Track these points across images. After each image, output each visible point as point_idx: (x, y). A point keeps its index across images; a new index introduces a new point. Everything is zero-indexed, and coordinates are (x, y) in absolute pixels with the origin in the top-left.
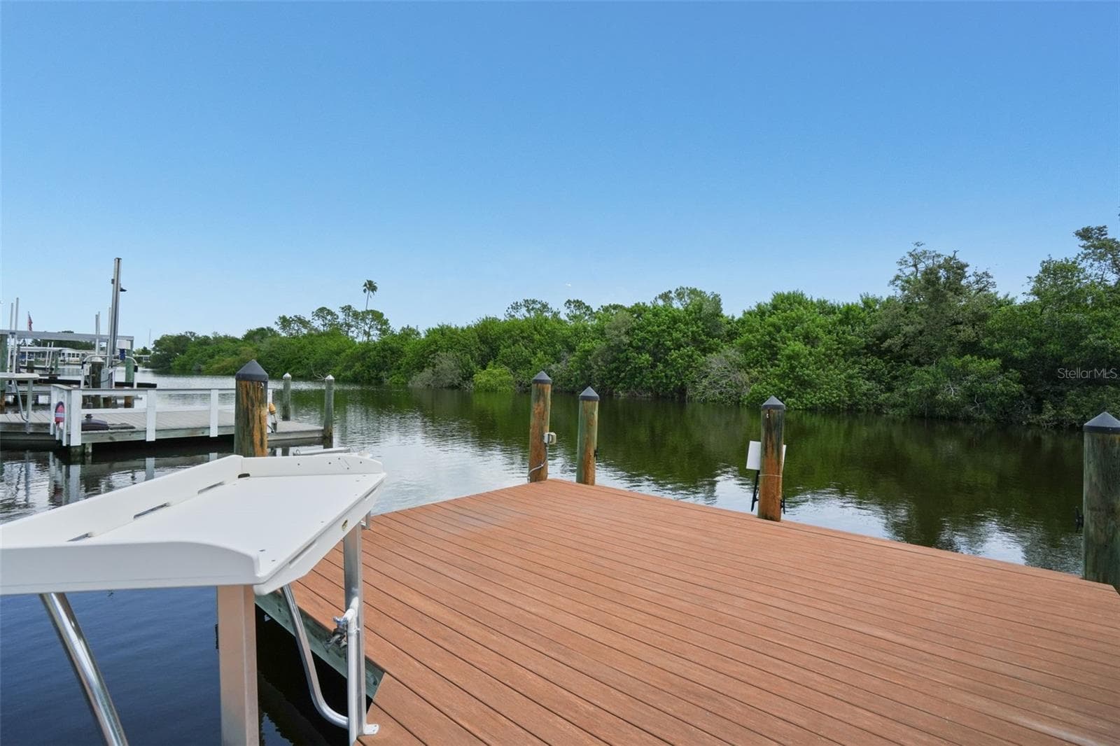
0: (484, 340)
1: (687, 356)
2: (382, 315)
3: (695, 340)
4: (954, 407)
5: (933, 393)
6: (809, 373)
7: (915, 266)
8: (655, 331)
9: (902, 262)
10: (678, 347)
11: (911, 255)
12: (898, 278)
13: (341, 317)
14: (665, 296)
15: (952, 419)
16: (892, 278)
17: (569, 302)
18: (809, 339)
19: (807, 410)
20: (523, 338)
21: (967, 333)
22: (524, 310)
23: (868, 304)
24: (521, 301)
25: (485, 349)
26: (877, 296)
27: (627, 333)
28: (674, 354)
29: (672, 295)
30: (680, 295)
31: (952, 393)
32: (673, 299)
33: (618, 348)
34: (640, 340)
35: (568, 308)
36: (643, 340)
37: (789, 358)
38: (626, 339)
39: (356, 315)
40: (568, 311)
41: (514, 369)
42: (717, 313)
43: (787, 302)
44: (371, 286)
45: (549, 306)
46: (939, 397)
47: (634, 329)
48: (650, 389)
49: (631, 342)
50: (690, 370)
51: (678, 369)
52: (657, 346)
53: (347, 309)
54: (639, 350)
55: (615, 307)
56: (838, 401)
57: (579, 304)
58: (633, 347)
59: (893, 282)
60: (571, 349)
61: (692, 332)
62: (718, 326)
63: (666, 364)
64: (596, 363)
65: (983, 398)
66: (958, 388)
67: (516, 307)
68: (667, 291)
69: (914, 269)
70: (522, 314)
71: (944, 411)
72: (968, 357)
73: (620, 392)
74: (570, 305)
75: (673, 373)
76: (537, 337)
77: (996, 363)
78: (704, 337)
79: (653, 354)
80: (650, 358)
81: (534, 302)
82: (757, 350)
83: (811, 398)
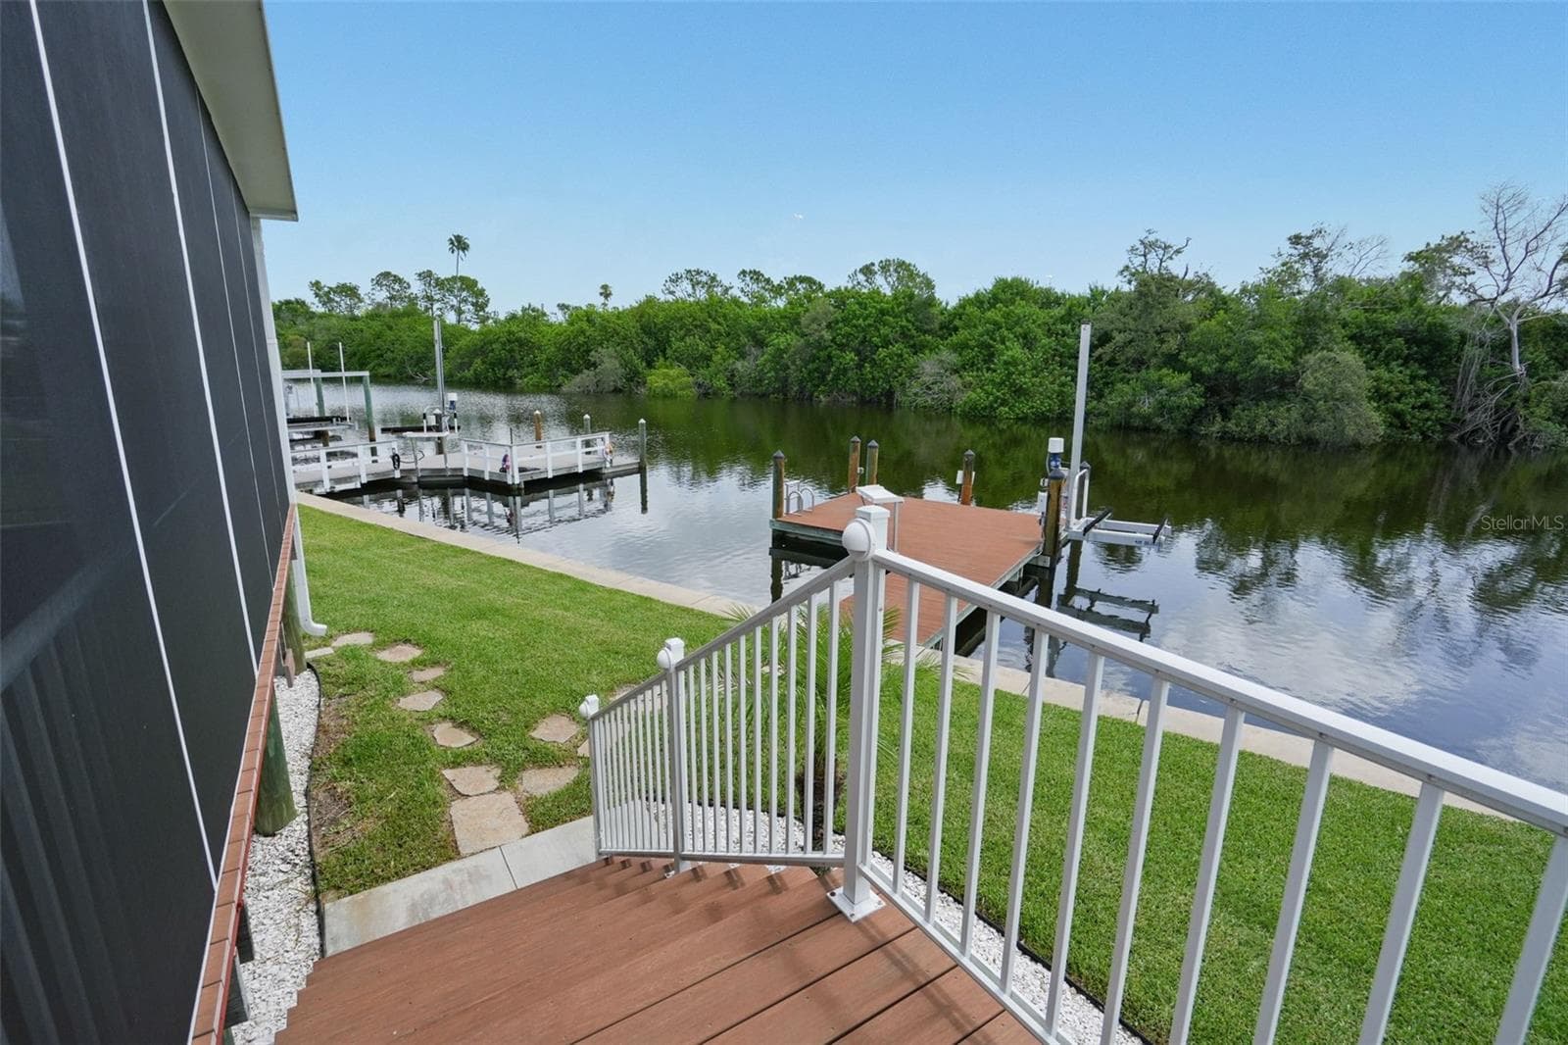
0: (647, 330)
1: (896, 355)
2: (475, 283)
3: (904, 335)
4: (1147, 418)
5: (1130, 405)
6: (1025, 380)
7: (1145, 256)
8: (860, 325)
9: (1133, 250)
10: (886, 343)
11: (1142, 243)
12: (1127, 268)
13: (417, 288)
14: (867, 270)
15: (1146, 429)
16: (1122, 269)
17: (744, 272)
18: (1028, 341)
19: (1018, 419)
20: (696, 327)
21: (1172, 343)
22: (686, 285)
23: (1096, 294)
24: (682, 271)
25: (651, 343)
26: (1106, 288)
27: (829, 326)
28: (882, 352)
29: (876, 268)
30: (885, 267)
31: (1146, 405)
32: (876, 273)
33: (819, 345)
34: (843, 336)
35: (743, 281)
36: (848, 335)
37: (1006, 363)
38: (827, 335)
39: (440, 284)
40: (742, 285)
41: (689, 367)
42: (931, 302)
43: (1010, 292)
44: (459, 244)
45: (718, 279)
46: (1134, 409)
47: (837, 322)
48: (855, 393)
49: (834, 338)
50: (899, 371)
51: (886, 370)
52: (862, 342)
53: (426, 276)
54: (842, 347)
55: (802, 280)
56: (1048, 411)
57: (756, 276)
58: (835, 343)
59: (1121, 272)
60: (760, 344)
61: (901, 326)
62: (929, 319)
63: (874, 363)
64: (794, 363)
65: (1171, 410)
66: (1151, 400)
67: (676, 279)
68: (868, 263)
69: (1143, 259)
70: (684, 290)
71: (1137, 422)
72: (1165, 371)
73: (821, 396)
74: (745, 276)
75: (881, 375)
76: (714, 326)
77: (1185, 377)
78: (914, 332)
79: (858, 353)
80: (856, 358)
81: (698, 273)
82: (972, 350)
83: (1024, 408)
